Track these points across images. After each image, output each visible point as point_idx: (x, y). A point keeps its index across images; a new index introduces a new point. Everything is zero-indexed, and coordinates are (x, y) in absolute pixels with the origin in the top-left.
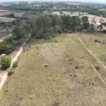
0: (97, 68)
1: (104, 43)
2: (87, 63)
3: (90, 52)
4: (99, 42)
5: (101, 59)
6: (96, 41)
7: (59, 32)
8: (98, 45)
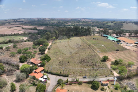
0: (90, 46)
1: (98, 39)
2: (85, 45)
3: (88, 42)
4: (95, 39)
5: (93, 44)
6: (93, 39)
7: (73, 36)
8: (94, 40)
